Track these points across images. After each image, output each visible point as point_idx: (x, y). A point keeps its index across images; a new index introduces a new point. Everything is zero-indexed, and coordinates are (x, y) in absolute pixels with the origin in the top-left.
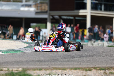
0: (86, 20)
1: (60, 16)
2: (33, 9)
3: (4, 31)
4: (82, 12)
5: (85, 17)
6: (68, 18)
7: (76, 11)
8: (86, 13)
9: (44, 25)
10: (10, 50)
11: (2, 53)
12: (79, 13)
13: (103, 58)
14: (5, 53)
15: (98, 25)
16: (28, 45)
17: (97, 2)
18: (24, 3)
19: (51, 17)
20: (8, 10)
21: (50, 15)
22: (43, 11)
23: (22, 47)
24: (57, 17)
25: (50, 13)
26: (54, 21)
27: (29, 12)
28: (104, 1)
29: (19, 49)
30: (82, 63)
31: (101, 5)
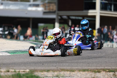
0: (95, 21)
1: (68, 16)
2: (40, 9)
3: (11, 31)
4: (91, 12)
5: (94, 17)
6: (77, 18)
7: (85, 11)
8: (95, 13)
9: (52, 25)
10: (17, 51)
11: (9, 54)
12: (88, 13)
13: (112, 59)
14: (12, 54)
15: (107, 26)
16: (35, 46)
17: (106, 2)
18: (32, 3)
19: (59, 17)
21: (58, 15)
22: (51, 11)
24: (65, 17)
25: (58, 13)
27: (36, 11)
28: (114, 1)
29: (26, 50)
30: (90, 65)
31: (111, 5)
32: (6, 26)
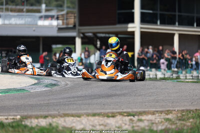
0: (133, 38)
1: (95, 34)
5: (133, 33)
8: (133, 27)
10: (10, 90)
12: (127, 28)
14: (3, 94)
15: (152, 46)
16: (36, 81)
17: (151, 12)
18: (43, 13)
19: (82, 35)
20: (20, 24)
21: (79, 33)
22: (70, 26)
23: (28, 85)
24: (90, 34)
25: (79, 30)
26: (86, 40)
28: (161, 10)
32: (4, 51)
